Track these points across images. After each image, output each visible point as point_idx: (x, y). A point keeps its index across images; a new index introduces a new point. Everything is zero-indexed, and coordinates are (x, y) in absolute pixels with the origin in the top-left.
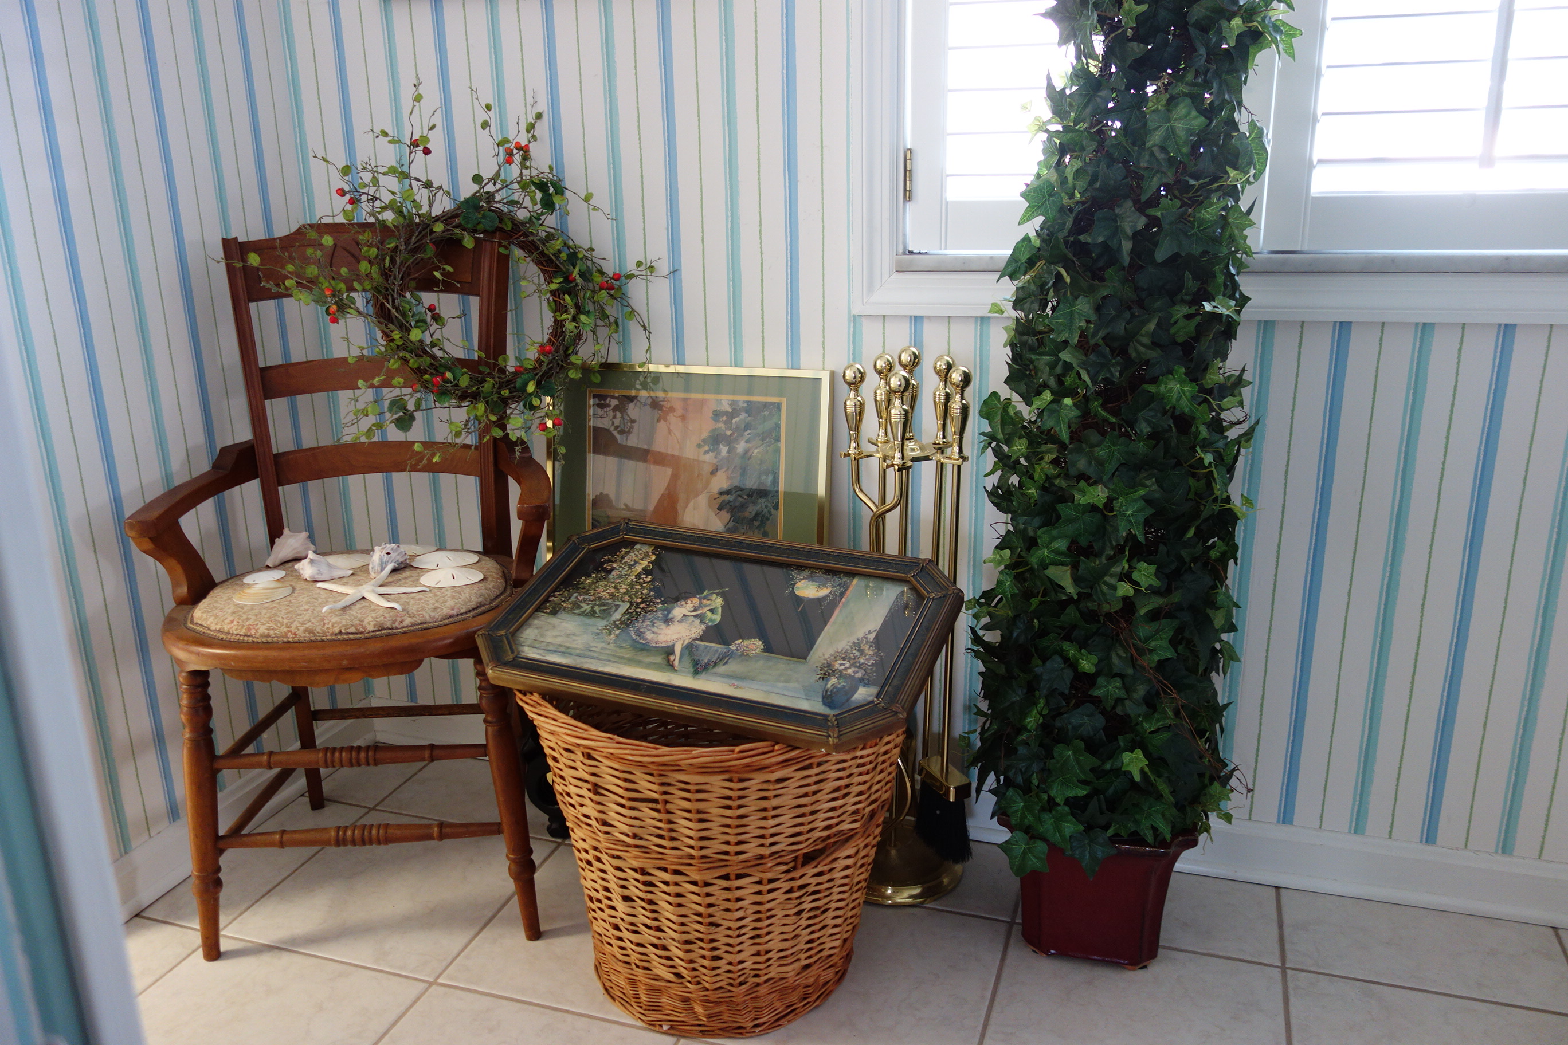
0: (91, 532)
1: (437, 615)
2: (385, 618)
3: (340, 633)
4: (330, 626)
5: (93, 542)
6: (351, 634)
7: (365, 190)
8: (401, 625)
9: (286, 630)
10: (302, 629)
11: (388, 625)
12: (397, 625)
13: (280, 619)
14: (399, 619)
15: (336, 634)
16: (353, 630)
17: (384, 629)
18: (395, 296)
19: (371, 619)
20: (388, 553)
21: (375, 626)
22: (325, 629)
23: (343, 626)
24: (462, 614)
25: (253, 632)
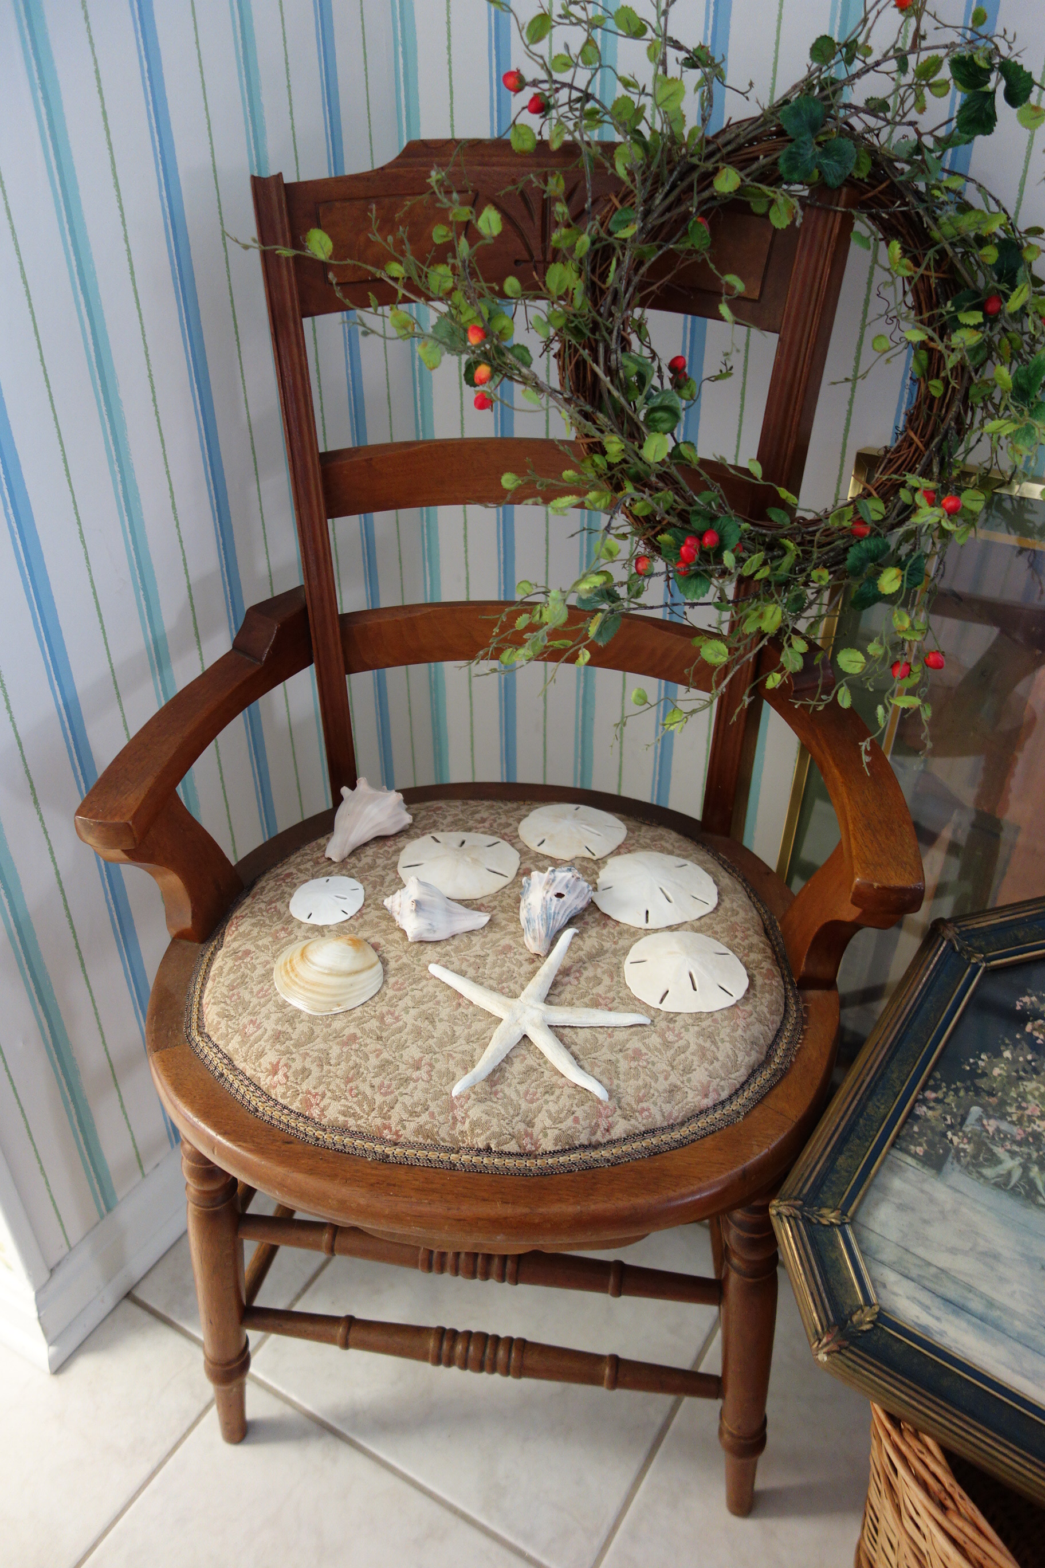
0: (27, 772)
1: (676, 1111)
2: (576, 1120)
3: (488, 1149)
4: (466, 1127)
5: (32, 787)
6: (510, 1154)
7: (565, 77)
8: (608, 1137)
9: (379, 1121)
10: (411, 1126)
11: (583, 1139)
12: (599, 1137)
13: (368, 1091)
14: (604, 1124)
15: (479, 1151)
16: (512, 1147)
17: (573, 1149)
18: (613, 346)
19: (548, 1123)
20: (560, 895)
21: (557, 1140)
22: (456, 1132)
23: (494, 1135)
24: (722, 1103)
25: (315, 1112)
